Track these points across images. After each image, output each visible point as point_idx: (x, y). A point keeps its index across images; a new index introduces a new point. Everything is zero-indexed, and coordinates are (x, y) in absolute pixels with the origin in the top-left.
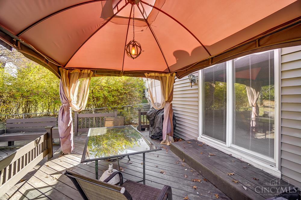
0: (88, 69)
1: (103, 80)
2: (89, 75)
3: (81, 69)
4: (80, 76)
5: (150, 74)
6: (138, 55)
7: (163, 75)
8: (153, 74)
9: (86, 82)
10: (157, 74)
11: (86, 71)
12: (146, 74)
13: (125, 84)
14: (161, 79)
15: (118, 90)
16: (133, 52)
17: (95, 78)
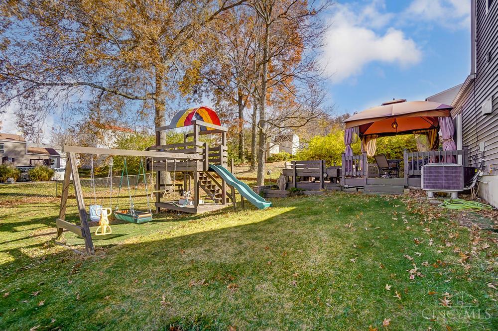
0: (375, 134)
1: (386, 140)
2: (376, 137)
3: (371, 135)
4: (371, 138)
5: (417, 132)
6: (397, 127)
7: (428, 131)
8: (422, 131)
9: (375, 141)
10: (425, 131)
11: (374, 135)
12: (414, 132)
13: (409, 142)
14: (427, 134)
15: (400, 147)
16: (395, 126)
17: (380, 139)
